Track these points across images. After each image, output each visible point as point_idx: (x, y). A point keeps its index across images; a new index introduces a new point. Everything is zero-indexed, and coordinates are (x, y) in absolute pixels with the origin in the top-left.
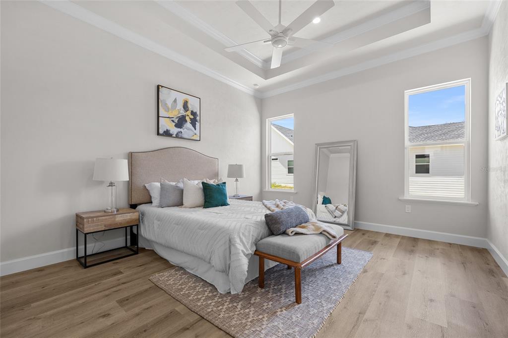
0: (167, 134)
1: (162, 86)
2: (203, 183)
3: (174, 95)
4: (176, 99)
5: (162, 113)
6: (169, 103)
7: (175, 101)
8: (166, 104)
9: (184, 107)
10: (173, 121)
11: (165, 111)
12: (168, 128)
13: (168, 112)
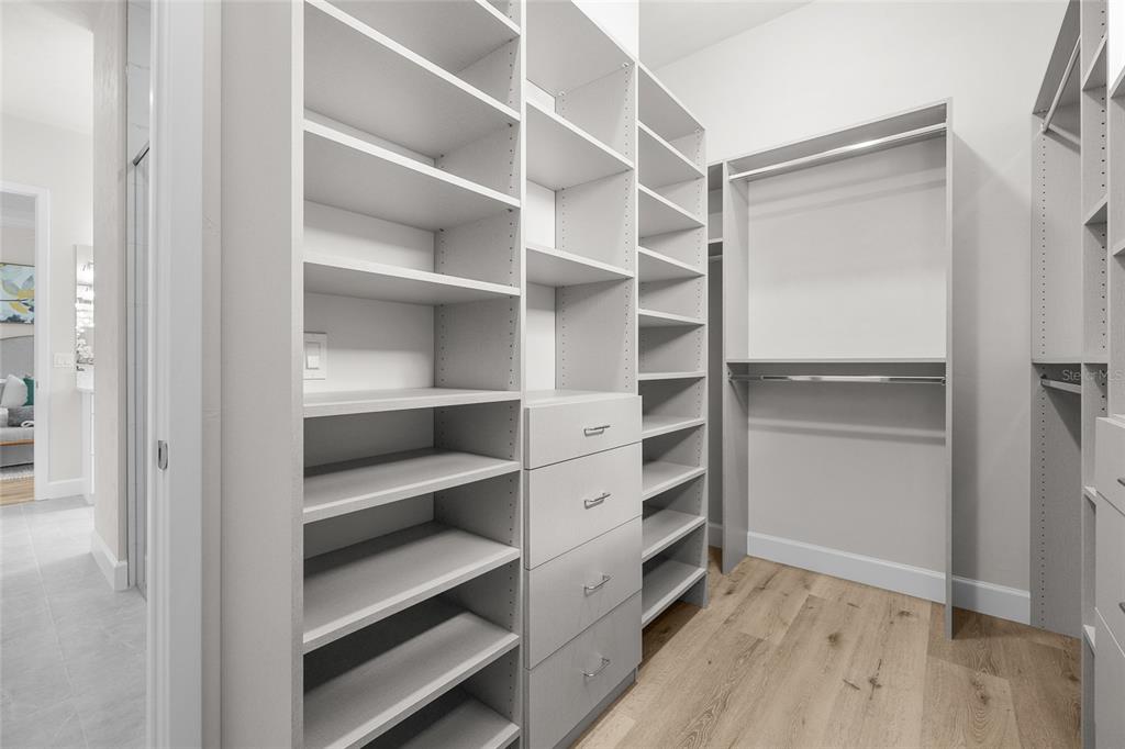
2: (26, 381)
10: (26, 304)
11: (11, 293)
12: (17, 313)
13: (16, 294)
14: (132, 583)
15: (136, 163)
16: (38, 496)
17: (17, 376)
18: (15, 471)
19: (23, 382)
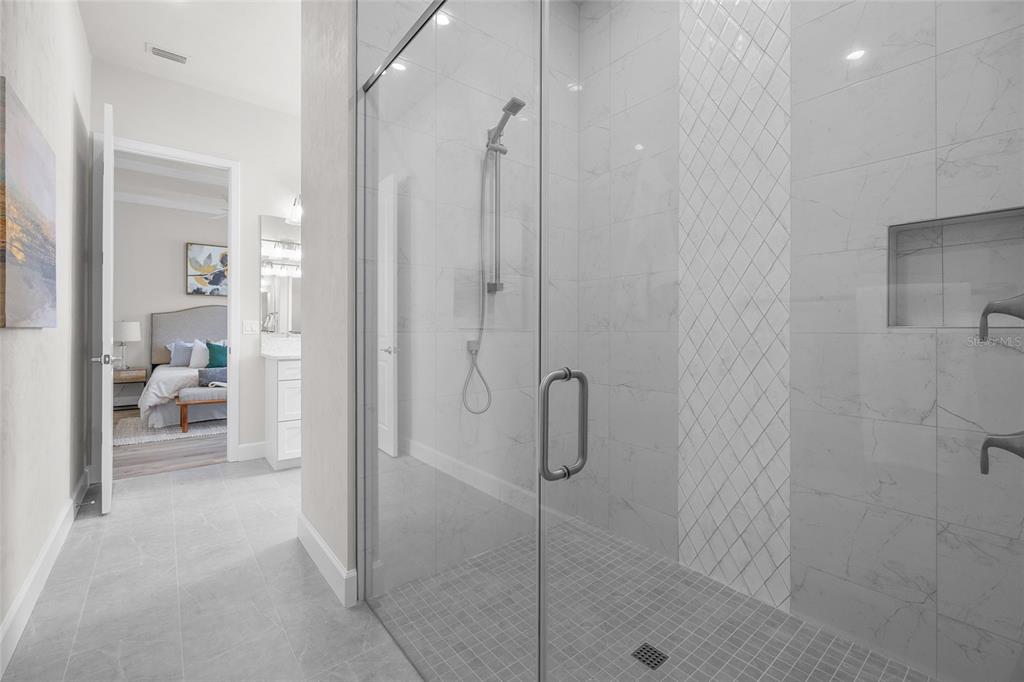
0: (198, 292)
1: (192, 244)
2: (208, 345)
3: (207, 250)
4: (210, 255)
5: (191, 271)
6: (201, 259)
7: (210, 256)
8: (197, 262)
9: (222, 262)
10: (206, 278)
11: (196, 269)
12: (200, 286)
13: (200, 271)
14: (361, 597)
15: (367, 89)
16: (231, 457)
17: (200, 340)
18: (205, 427)
19: (205, 346)
